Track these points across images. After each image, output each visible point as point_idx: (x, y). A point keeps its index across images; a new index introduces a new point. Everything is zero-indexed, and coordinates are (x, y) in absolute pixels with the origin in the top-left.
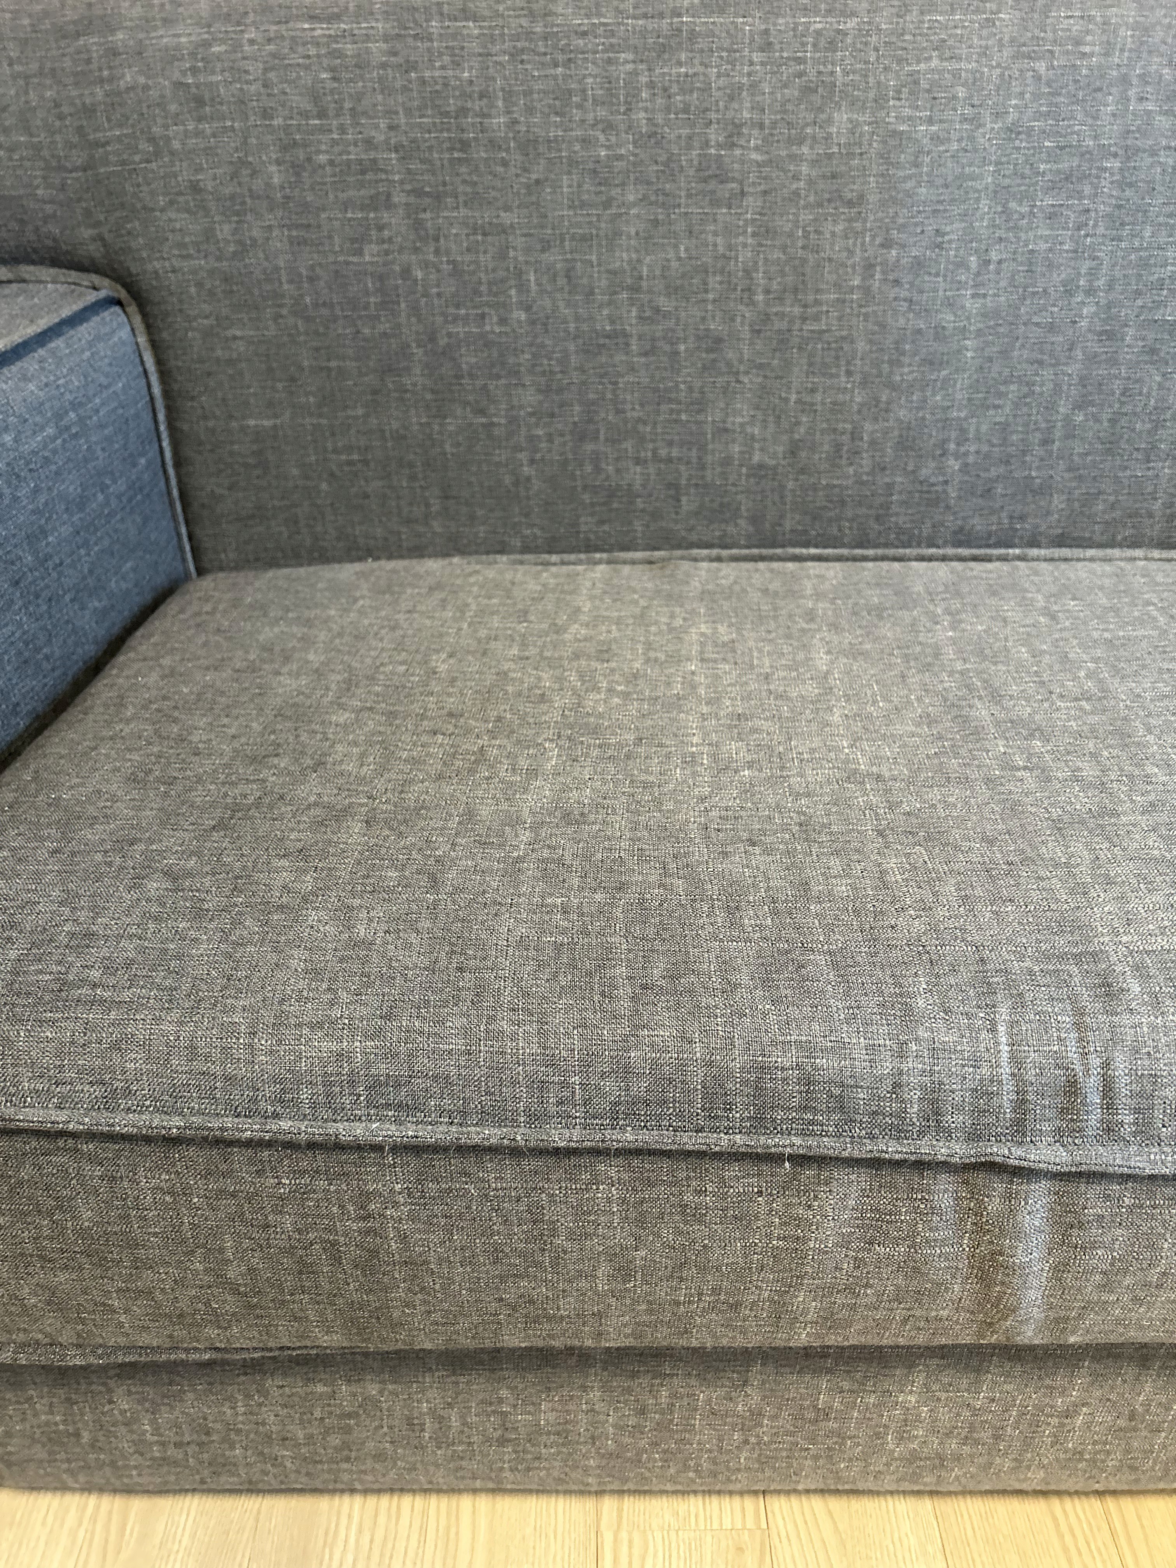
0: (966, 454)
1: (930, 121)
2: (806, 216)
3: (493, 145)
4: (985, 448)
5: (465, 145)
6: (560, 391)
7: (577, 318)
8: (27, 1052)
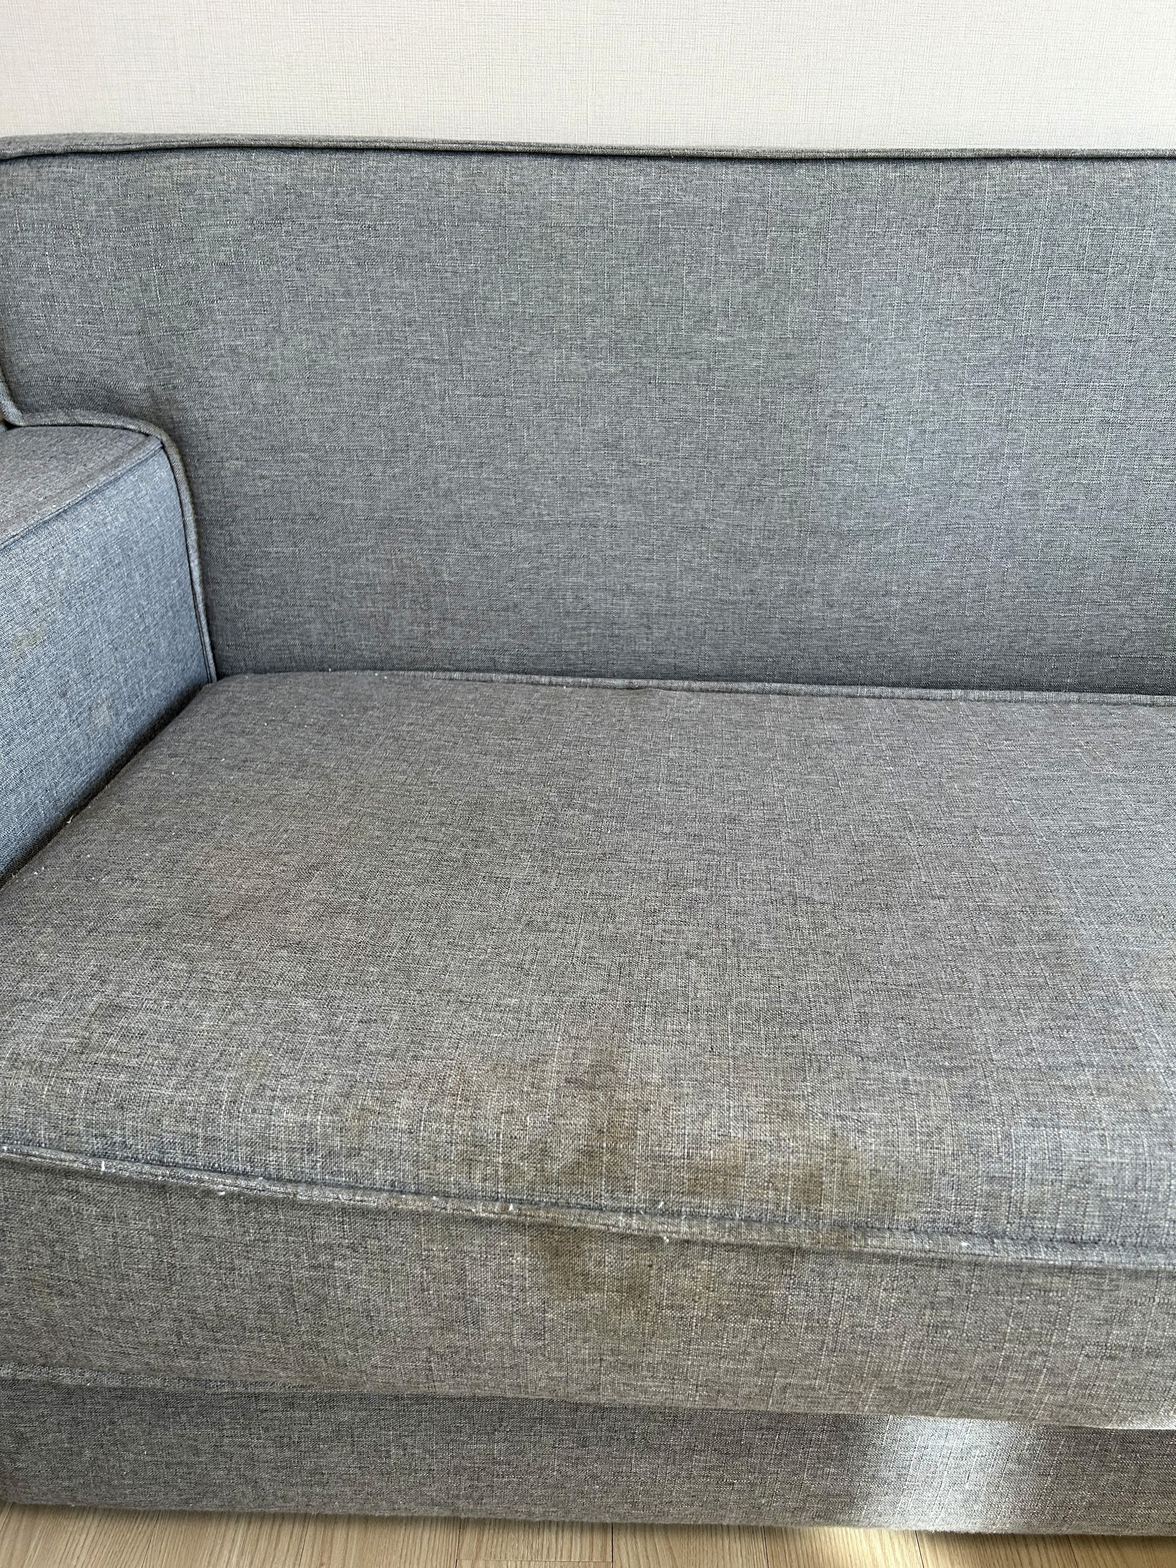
0: (907, 594)
7: (564, 469)
8: (48, 1105)
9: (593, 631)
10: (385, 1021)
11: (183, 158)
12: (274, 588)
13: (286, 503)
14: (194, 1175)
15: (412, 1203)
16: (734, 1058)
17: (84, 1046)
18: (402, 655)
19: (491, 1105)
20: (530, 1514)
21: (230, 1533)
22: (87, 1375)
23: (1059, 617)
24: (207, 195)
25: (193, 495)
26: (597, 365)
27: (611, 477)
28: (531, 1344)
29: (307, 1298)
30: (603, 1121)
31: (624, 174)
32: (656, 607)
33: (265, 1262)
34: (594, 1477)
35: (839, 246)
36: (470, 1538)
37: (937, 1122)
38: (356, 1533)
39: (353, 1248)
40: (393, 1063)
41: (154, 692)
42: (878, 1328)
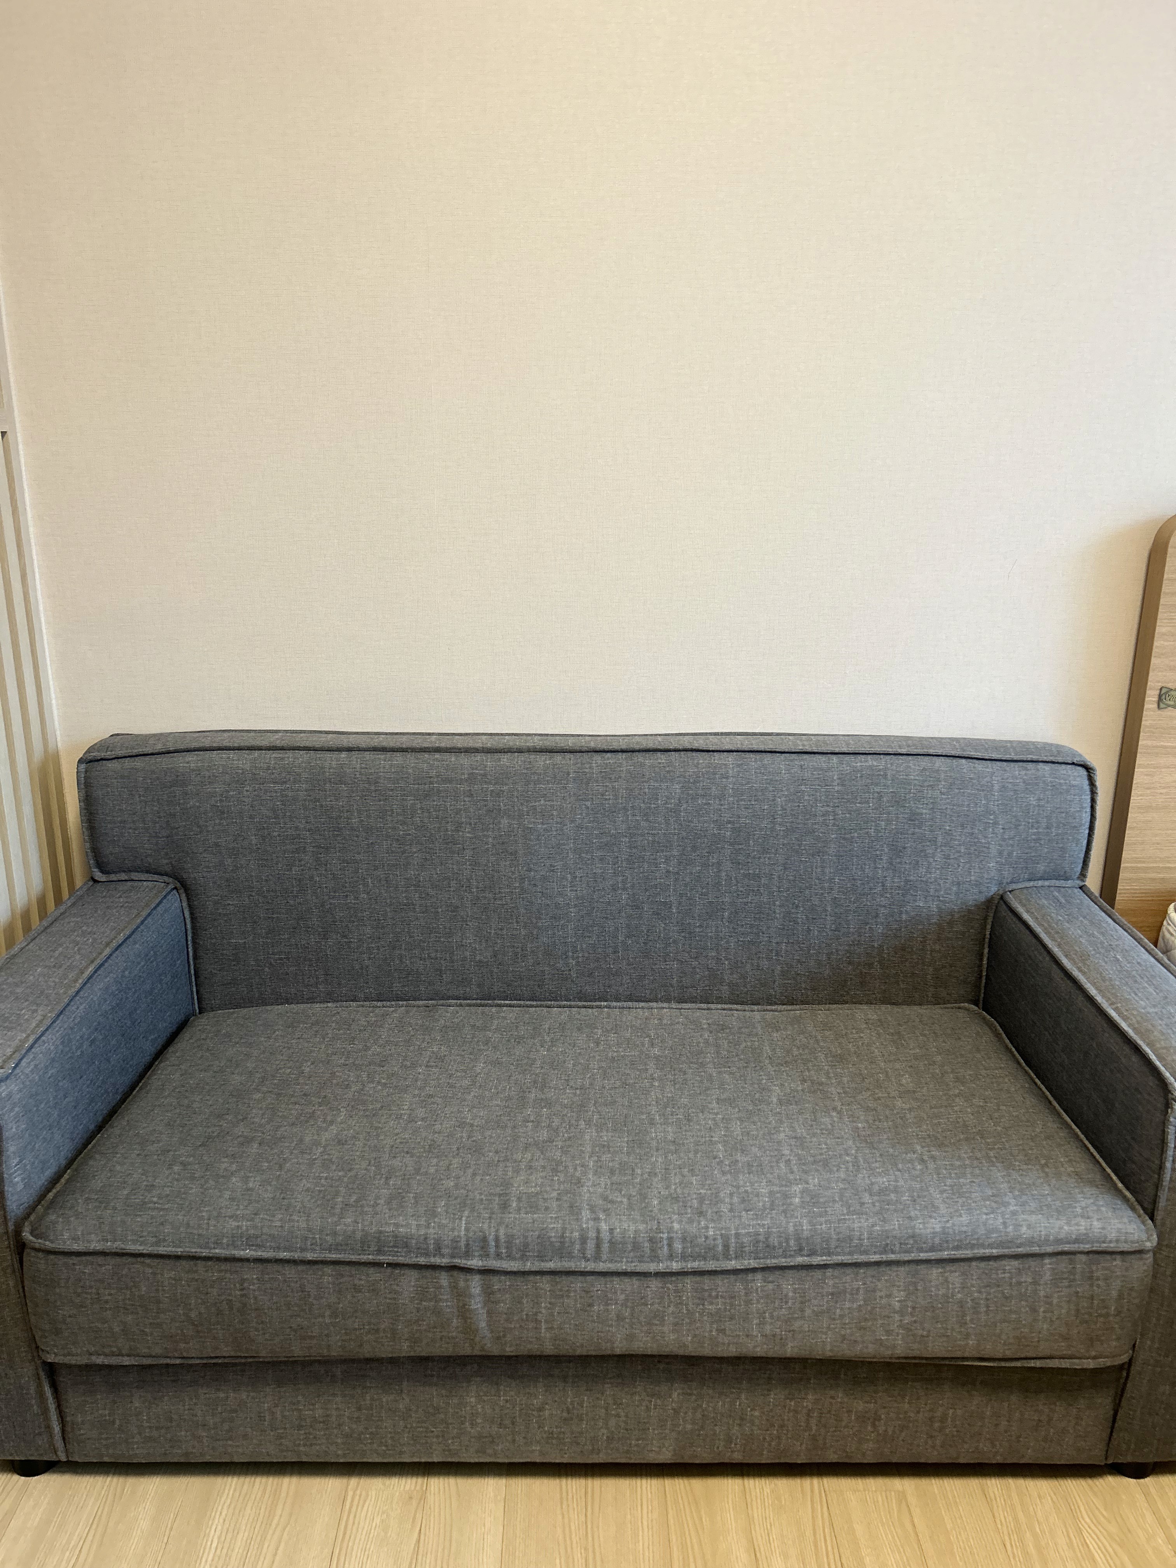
0: (578, 957)
1: (543, 824)
2: (492, 859)
3: (352, 829)
4: (586, 955)
5: (340, 829)
6: (383, 927)
7: (391, 897)
19: (315, 1215)
22: (137, 1359)
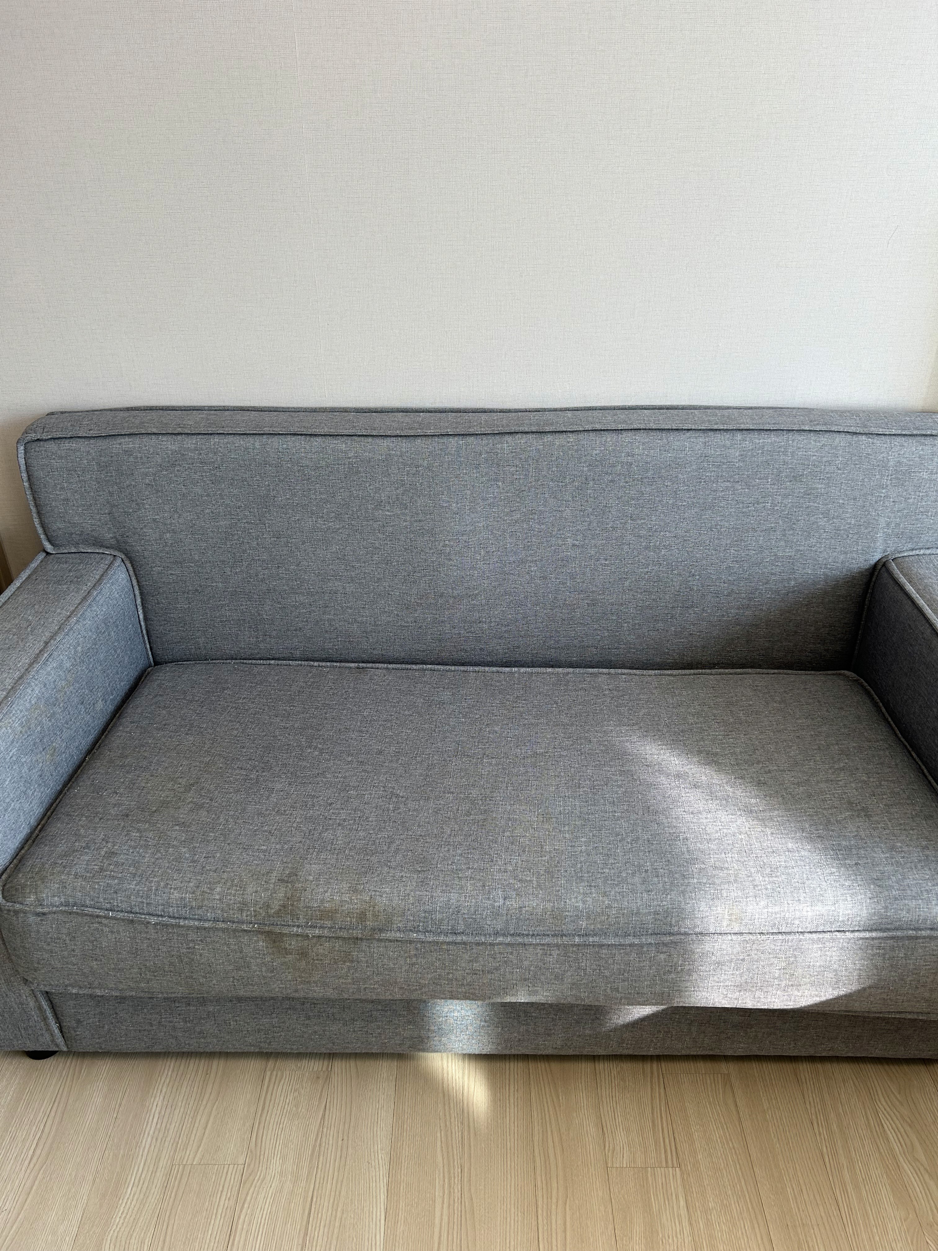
8: (89, 892)
9: (340, 639)
10: (214, 857)
11: (127, 439)
12: (181, 623)
13: (184, 585)
14: (143, 916)
15: (221, 925)
16: (343, 869)
17: (102, 870)
18: (245, 652)
19: (249, 890)
20: (292, 1049)
21: (168, 1063)
22: (106, 991)
23: (566, 630)
24: (139, 455)
25: (138, 581)
26: (330, 524)
27: (342, 572)
28: (270, 975)
29: (186, 960)
30: (289, 895)
31: (335, 444)
32: (369, 629)
33: (170, 947)
34: (316, 1032)
35: (439, 474)
36: (271, 1063)
37: (408, 892)
38: (222, 1062)
39: (201, 941)
40: (215, 874)
41: (122, 684)
42: (392, 966)
